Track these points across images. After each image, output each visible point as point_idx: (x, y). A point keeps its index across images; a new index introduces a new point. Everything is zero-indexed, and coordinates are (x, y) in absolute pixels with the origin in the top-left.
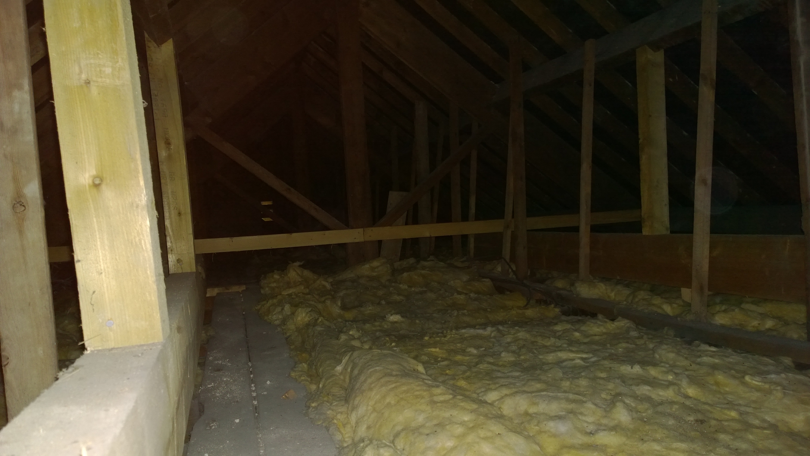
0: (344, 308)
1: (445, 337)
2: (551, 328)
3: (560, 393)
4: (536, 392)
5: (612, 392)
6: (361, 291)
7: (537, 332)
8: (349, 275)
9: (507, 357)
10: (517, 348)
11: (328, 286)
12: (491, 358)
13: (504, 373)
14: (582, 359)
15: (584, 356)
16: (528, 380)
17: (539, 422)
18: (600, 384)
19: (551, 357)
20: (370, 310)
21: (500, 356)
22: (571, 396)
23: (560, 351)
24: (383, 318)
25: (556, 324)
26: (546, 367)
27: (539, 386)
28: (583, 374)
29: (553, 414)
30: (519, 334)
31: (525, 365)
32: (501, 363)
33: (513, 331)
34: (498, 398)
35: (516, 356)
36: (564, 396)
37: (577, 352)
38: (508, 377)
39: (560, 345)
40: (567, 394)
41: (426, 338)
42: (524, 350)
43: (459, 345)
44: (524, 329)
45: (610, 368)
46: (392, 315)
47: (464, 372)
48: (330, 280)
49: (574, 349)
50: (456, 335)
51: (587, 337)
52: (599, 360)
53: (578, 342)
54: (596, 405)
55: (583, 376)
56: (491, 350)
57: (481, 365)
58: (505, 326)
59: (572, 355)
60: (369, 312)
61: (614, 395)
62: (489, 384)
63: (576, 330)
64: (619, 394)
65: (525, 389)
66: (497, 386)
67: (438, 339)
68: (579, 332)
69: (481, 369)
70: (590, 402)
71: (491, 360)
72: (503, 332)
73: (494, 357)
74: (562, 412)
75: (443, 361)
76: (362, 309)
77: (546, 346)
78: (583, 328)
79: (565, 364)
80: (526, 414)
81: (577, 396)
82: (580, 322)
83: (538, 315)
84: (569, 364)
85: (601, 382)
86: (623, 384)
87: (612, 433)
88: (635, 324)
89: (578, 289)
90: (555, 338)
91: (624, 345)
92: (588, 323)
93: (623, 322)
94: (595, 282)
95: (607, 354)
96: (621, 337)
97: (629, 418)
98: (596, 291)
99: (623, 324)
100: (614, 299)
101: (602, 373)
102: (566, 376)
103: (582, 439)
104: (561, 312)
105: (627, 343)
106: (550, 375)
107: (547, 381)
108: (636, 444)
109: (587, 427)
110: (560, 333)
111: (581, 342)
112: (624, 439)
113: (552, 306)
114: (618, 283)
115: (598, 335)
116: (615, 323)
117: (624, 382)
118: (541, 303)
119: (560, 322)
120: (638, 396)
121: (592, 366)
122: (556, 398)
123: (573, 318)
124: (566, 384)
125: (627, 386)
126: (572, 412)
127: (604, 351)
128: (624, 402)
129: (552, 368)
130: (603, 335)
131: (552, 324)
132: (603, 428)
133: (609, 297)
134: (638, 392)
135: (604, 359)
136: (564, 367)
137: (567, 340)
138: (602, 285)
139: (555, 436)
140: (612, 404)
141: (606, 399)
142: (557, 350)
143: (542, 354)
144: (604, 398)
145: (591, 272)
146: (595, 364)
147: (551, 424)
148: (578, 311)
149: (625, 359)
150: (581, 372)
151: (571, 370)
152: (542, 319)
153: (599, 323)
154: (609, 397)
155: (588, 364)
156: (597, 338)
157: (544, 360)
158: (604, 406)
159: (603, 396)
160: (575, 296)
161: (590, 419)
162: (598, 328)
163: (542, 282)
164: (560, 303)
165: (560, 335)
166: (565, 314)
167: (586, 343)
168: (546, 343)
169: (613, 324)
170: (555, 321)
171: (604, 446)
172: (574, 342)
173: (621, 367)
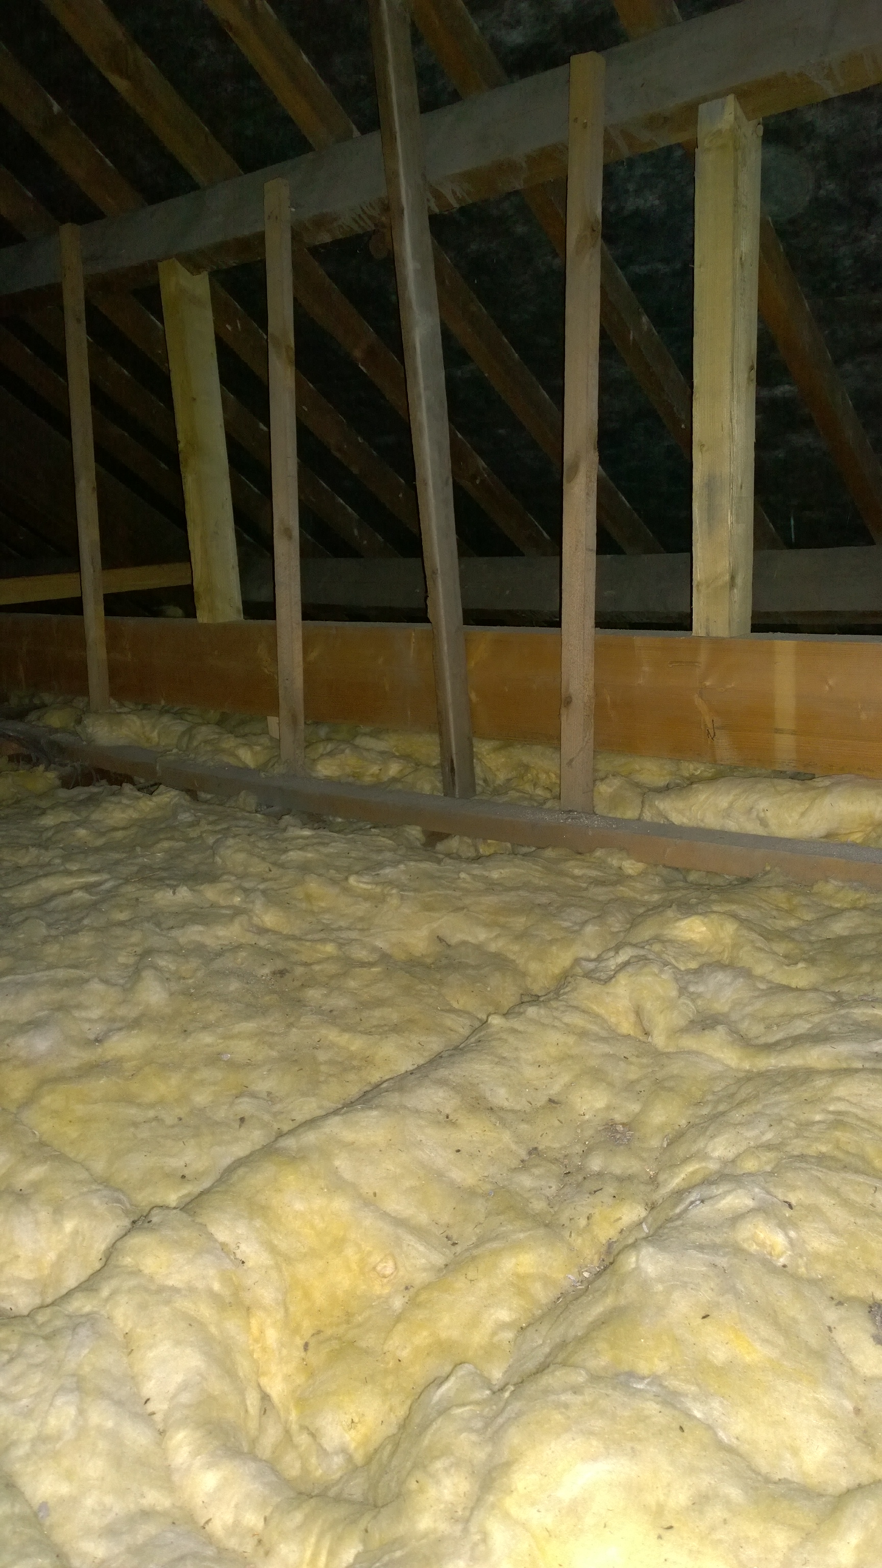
2: (34, 822)
3: (39, 971)
5: (136, 949)
7: (3, 837)
14: (87, 888)
15: (93, 879)
18: (117, 937)
19: (27, 894)
22: (61, 974)
23: (46, 875)
25: (43, 812)
26: (16, 918)
28: (86, 922)
29: (24, 1019)
36: (48, 976)
37: (80, 872)
39: (47, 860)
40: (52, 972)
45: (137, 899)
49: (74, 867)
51: (103, 834)
52: (119, 885)
53: (85, 850)
54: (106, 981)
55: (86, 926)
59: (69, 882)
61: (140, 955)
63: (79, 824)
64: (148, 952)
68: (85, 828)
70: (96, 980)
74: (43, 1010)
77: (18, 868)
78: (94, 817)
79: (53, 904)
81: (73, 971)
82: (92, 801)
83: (12, 790)
84: (61, 902)
85: (119, 931)
86: (158, 930)
87: (133, 1032)
88: (188, 797)
89: (90, 730)
90: (39, 846)
91: (166, 844)
92: (104, 805)
93: (168, 795)
94: (120, 713)
95: (135, 868)
96: (163, 826)
97: (165, 995)
98: (125, 731)
99: (167, 800)
100: (158, 744)
101: (121, 912)
102: (53, 932)
103: (79, 1056)
104: (60, 779)
105: (171, 838)
106: (22, 936)
107: (14, 950)
108: (175, 1041)
109: (89, 1029)
110: (50, 834)
111: (89, 847)
112: (154, 1038)
113: (41, 768)
114: (163, 712)
115: (124, 828)
116: (155, 799)
117: (158, 924)
118: (19, 762)
119: (52, 808)
120: (182, 948)
121: (103, 901)
122: (30, 985)
123: (81, 792)
124: (52, 949)
125: (164, 933)
126: (62, 1007)
127: (129, 861)
128: (156, 968)
129: (27, 919)
130: (131, 826)
131: (38, 812)
132: (118, 1025)
133: (148, 740)
134: (182, 940)
135: (127, 881)
136: (53, 911)
137: (62, 848)
138: (135, 718)
139: (26, 1064)
140: (135, 974)
141: (126, 966)
142: (41, 873)
143: (11, 887)
144: (123, 964)
145: (113, 694)
146: (111, 894)
147: (21, 1041)
148: (94, 773)
149: (164, 874)
150: (83, 918)
151: (65, 915)
152: (18, 802)
153: (125, 801)
154: (132, 960)
155: (98, 897)
156: (119, 834)
157: (13, 902)
158: (122, 981)
159: (122, 959)
160: (85, 743)
161: (95, 1013)
162: (123, 812)
163: (20, 715)
164: (57, 760)
165: (49, 839)
166: (67, 783)
167: (97, 850)
168: (20, 861)
169: (150, 800)
170: (43, 804)
171: (120, 1060)
172: (75, 851)
173: (156, 895)
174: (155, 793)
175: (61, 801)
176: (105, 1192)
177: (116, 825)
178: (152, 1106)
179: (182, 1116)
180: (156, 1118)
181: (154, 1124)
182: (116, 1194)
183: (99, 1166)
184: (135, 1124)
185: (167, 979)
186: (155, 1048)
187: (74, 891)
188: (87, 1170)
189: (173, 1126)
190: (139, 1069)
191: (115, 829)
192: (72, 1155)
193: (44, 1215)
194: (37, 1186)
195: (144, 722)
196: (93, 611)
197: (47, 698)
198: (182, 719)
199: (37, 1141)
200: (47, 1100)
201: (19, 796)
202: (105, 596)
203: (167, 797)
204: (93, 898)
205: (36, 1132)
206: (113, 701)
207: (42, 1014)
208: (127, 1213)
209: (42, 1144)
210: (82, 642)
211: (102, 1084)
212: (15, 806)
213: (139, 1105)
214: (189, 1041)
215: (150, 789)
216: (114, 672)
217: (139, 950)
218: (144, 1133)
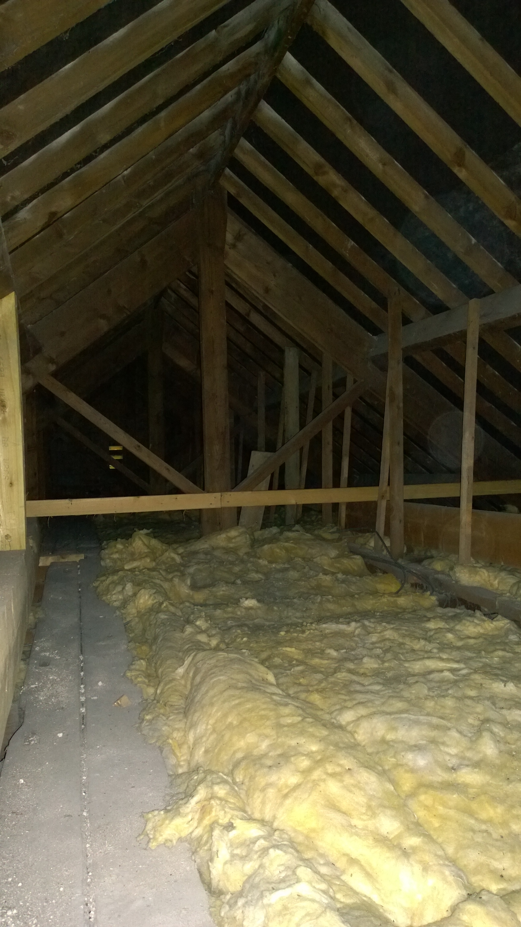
0: (194, 587)
1: (303, 632)
2: (423, 625)
3: (421, 715)
4: (396, 713)
5: (479, 716)
6: (215, 566)
7: (406, 630)
8: (202, 545)
9: (370, 664)
10: (381, 652)
11: (178, 559)
12: (352, 664)
13: (363, 685)
14: (452, 670)
15: (455, 666)
16: (390, 697)
17: (396, 752)
18: (468, 706)
19: (417, 667)
20: (223, 591)
21: (362, 661)
22: (435, 720)
23: (428, 658)
24: (237, 602)
25: (429, 620)
26: (411, 680)
27: (399, 705)
28: (450, 692)
29: (413, 743)
30: (385, 633)
31: (389, 675)
32: (362, 671)
33: (379, 629)
34: (354, 719)
35: (380, 662)
36: (427, 720)
37: (448, 660)
38: (367, 692)
39: (430, 649)
40: (429, 718)
41: (282, 633)
42: (389, 656)
43: (318, 644)
44: (392, 626)
45: (481, 685)
46: (247, 599)
47: (320, 682)
48: (181, 550)
49: (445, 656)
50: (316, 631)
51: (461, 639)
52: (470, 674)
53: (451, 647)
54: (460, 733)
55: (451, 694)
56: (353, 653)
57: (339, 673)
58: (372, 620)
59: (441, 665)
60: (221, 593)
61: (481, 721)
62: (345, 701)
63: (450, 630)
64: (487, 720)
65: (385, 708)
66: (355, 702)
67: (296, 634)
68: (452, 633)
69: (338, 679)
70: (455, 730)
71: (351, 666)
72: (369, 628)
73: (356, 662)
74: (422, 740)
75: (298, 665)
76: (214, 589)
77: (413, 650)
78: (458, 627)
79: (432, 676)
80: (383, 741)
81: (441, 720)
82: (456, 618)
83: (412, 603)
84: (435, 676)
85: (469, 702)
86: (493, 707)
87: (475, 770)
88: (516, 626)
89: (457, 575)
90: (425, 639)
91: (500, 653)
92: (464, 621)
93: (503, 622)
94: (476, 567)
95: (481, 664)
96: (499, 641)
97: (496, 751)
98: (478, 578)
99: (502, 625)
100: (497, 589)
101: (471, 690)
102: (431, 694)
103: (441, 776)
104: (438, 601)
105: (504, 650)
106: (414, 692)
107: (409, 699)
108: (501, 783)
109: (449, 760)
110: (432, 633)
111: (453, 646)
112: (488, 778)
113: (429, 593)
114: (502, 569)
115: (474, 638)
116: (494, 623)
117: (494, 704)
118: (416, 587)
119: (434, 618)
120: (508, 723)
121: (461, 681)
122: (417, 723)
123: (450, 612)
124: (430, 704)
125: (497, 710)
126: (433, 741)
127: (477, 659)
128: (492, 732)
129: (417, 682)
130: (479, 637)
131: (425, 619)
132: (466, 762)
133: (492, 585)
134: (509, 718)
135: (475, 672)
136: (431, 681)
137: (438, 643)
138: (485, 571)
139: (412, 771)
140: (479, 732)
141: (473, 726)
142: (426, 656)
143: (409, 661)
144: (471, 724)
145: (473, 555)
146: (465, 678)
147: (410, 756)
148: (457, 600)
149: (499, 672)
150: (448, 689)
151: (438, 684)
152: (415, 611)
153: (476, 621)
154: (477, 723)
155: (458, 678)
156: (472, 641)
157: (410, 670)
158: (470, 735)
159: (470, 721)
160: (454, 582)
161: (453, 751)
162: (474, 628)
163: (419, 561)
164: (437, 589)
165: (431, 636)
166: (442, 604)
167: (458, 648)
168: (414, 646)
169: (492, 623)
170: (429, 615)
171: (466, 786)
172: (446, 646)
173: (493, 685)
174: (495, 619)
175: (439, 615)
176: (453, 869)
177: (470, 635)
178: (484, 822)
179: (503, 835)
180: (486, 831)
181: (485, 834)
182: (459, 872)
183: (450, 850)
184: (473, 831)
185: (498, 741)
186: (489, 784)
187: (444, 671)
188: (443, 850)
189: (497, 840)
190: (478, 795)
191: (469, 637)
192: (435, 837)
193: (417, 868)
194: (414, 849)
195: (491, 574)
196: (466, 505)
197: (434, 552)
198: (513, 575)
199: (415, 821)
200: (422, 797)
201: (416, 608)
202: (474, 497)
203: (502, 623)
204: (455, 678)
205: (416, 816)
206: (472, 559)
207: (421, 742)
208: (466, 887)
209: (418, 824)
210: (458, 523)
211: (454, 798)
212: (413, 613)
213: (476, 819)
214: (510, 786)
215: (491, 615)
216: (474, 541)
217: (482, 717)
218: (479, 839)
